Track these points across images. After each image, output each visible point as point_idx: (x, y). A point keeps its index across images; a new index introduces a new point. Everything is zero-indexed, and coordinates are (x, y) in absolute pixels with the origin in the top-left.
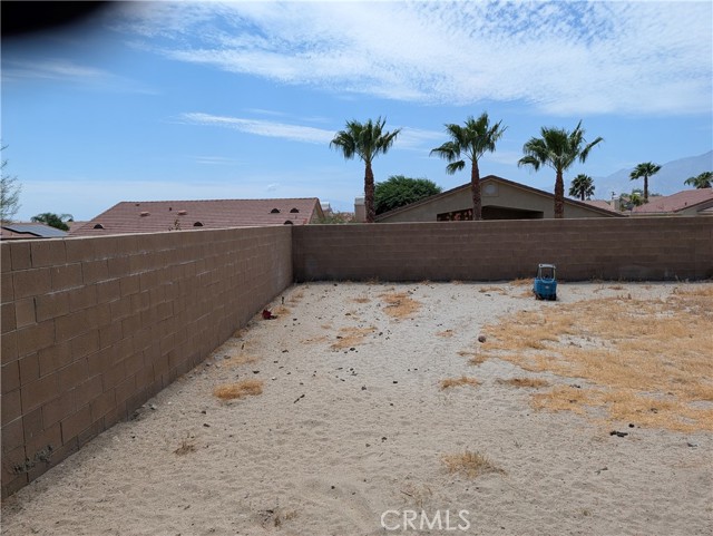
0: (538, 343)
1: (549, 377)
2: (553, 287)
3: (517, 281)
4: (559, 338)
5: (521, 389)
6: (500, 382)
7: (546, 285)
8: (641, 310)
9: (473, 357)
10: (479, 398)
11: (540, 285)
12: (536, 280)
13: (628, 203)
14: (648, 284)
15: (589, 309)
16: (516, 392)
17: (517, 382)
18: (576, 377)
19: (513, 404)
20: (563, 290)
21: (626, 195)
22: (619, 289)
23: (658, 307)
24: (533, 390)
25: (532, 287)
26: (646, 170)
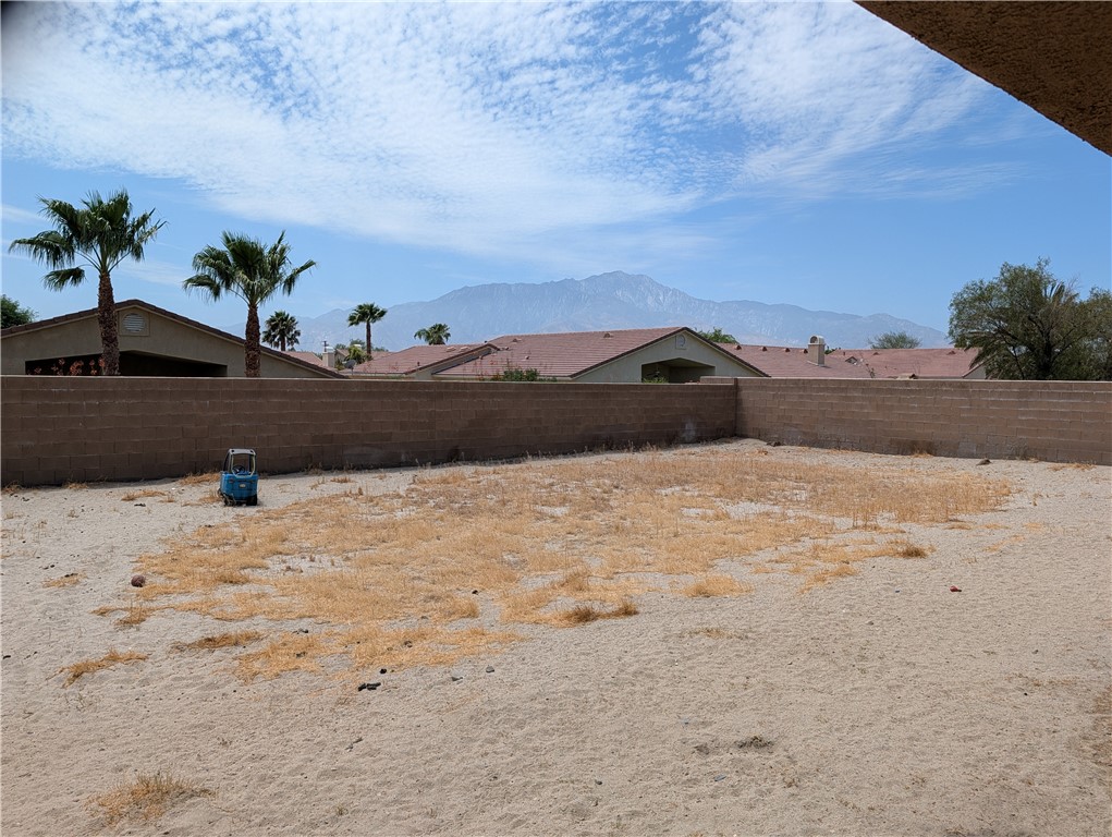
0: (237, 574)
1: (260, 625)
2: (252, 484)
3: (191, 478)
4: (268, 562)
5: (217, 653)
6: (179, 648)
7: (241, 481)
8: (377, 510)
9: (125, 615)
10: (145, 682)
11: (232, 481)
12: (224, 475)
13: (347, 359)
14: (383, 472)
15: (307, 514)
16: (210, 658)
17: (210, 643)
18: (301, 617)
19: (207, 680)
20: (266, 488)
21: (343, 348)
22: (345, 481)
23: (397, 503)
24: (238, 651)
25: (216, 486)
26: (367, 314)
